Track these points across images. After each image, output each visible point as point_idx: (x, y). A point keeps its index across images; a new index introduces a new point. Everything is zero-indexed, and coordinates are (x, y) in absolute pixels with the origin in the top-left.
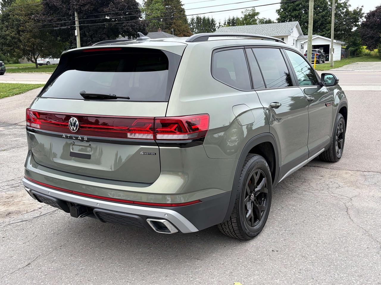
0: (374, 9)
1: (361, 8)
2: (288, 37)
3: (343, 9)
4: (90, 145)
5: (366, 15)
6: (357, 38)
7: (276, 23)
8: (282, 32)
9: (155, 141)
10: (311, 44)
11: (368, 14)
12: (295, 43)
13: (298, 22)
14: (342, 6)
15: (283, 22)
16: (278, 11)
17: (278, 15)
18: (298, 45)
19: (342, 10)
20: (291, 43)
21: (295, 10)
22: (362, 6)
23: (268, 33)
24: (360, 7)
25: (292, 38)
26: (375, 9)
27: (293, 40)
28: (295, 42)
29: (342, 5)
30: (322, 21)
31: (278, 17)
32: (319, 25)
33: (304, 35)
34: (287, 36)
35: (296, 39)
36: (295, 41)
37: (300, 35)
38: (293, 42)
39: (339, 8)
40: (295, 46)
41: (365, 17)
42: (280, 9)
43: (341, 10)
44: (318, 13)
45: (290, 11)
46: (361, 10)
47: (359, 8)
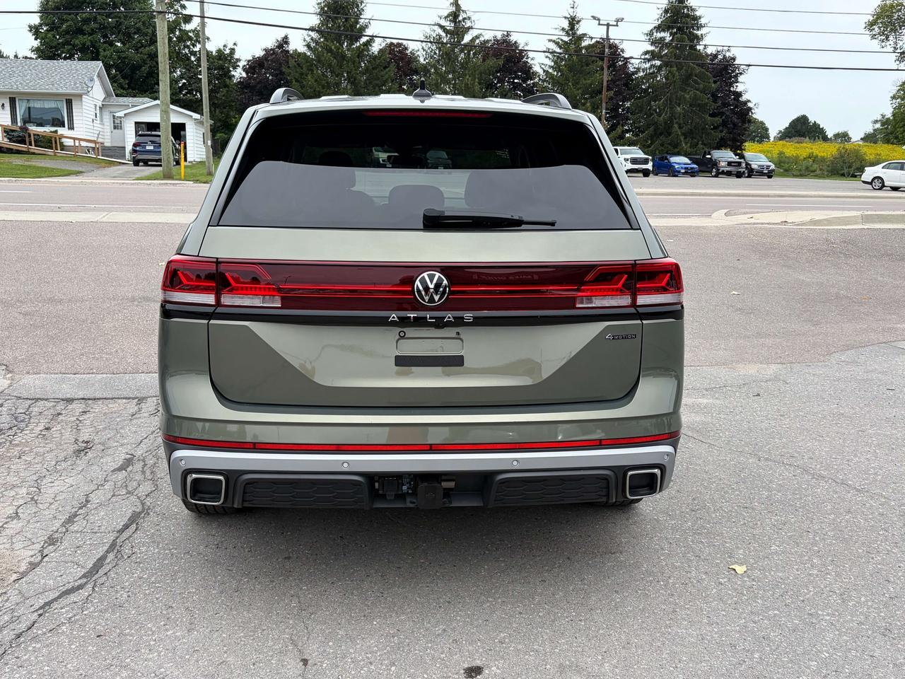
0: (259, 53)
1: (232, 47)
2: (83, 99)
3: (194, 45)
4: (458, 333)
5: (246, 63)
6: (232, 113)
7: (31, 58)
8: (65, 84)
9: (636, 310)
10: (169, 120)
11: (249, 61)
12: (98, 115)
13: (101, 64)
14: (190, 39)
15: (53, 57)
16: (35, 30)
17: (36, 39)
18: (105, 120)
19: (191, 47)
20: (90, 113)
21: (80, 31)
22: (235, 44)
23: (28, 83)
24: (230, 45)
25: (92, 102)
26: (262, 53)
27: (94, 107)
28: (98, 112)
29: (191, 34)
30: (150, 66)
31: (36, 43)
32: (145, 75)
33: (117, 96)
34: (80, 96)
35: (99, 104)
36: (98, 108)
37: (108, 95)
38: (94, 110)
39: (184, 41)
40: (98, 122)
41: (244, 69)
42: (41, 25)
43: (188, 47)
44: (140, 48)
45: (67, 32)
46: (233, 51)
47: (229, 47)
